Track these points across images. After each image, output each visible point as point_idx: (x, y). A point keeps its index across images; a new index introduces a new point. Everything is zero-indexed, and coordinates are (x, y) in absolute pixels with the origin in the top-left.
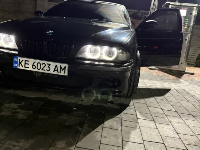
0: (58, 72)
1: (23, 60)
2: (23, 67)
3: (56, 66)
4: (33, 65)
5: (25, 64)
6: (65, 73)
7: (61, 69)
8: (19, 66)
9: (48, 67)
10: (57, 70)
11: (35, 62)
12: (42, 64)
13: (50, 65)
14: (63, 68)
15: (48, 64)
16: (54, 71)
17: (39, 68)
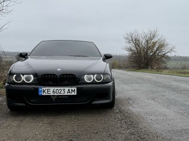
0: (70, 93)
1: (46, 89)
2: (46, 93)
3: (69, 90)
4: (53, 91)
5: (48, 91)
6: (75, 93)
7: (72, 91)
8: (43, 93)
9: (64, 91)
10: (70, 92)
11: (54, 89)
12: (60, 90)
13: (64, 89)
14: (73, 90)
15: (63, 89)
16: (68, 93)
17: (57, 93)
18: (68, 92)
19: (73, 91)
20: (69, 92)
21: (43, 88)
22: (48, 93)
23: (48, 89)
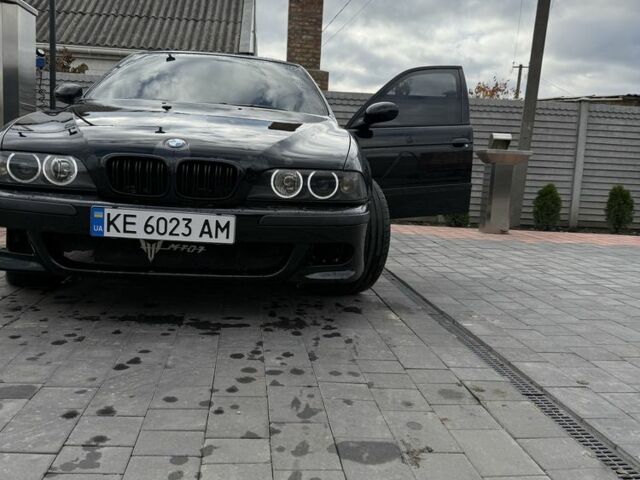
0: (211, 236)
1: (119, 215)
2: (118, 231)
3: (207, 223)
5: (125, 223)
6: (228, 237)
7: (219, 230)
8: (108, 230)
9: (187, 226)
10: (209, 233)
11: (151, 217)
12: (171, 221)
14: (222, 226)
15: (184, 219)
18: (203, 232)
19: (222, 230)
20: (206, 230)
21: (107, 211)
22: (125, 231)
23: (125, 216)
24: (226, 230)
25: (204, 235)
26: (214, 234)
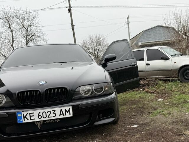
2: (28, 120)
7: (66, 112)
8: (24, 120)
11: (40, 112)
18: (60, 114)
19: (68, 112)
20: (62, 113)
21: (23, 113)
22: (31, 119)
24: (69, 112)
25: (61, 115)
26: (65, 114)
